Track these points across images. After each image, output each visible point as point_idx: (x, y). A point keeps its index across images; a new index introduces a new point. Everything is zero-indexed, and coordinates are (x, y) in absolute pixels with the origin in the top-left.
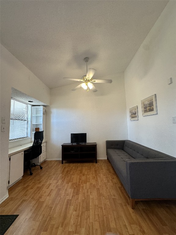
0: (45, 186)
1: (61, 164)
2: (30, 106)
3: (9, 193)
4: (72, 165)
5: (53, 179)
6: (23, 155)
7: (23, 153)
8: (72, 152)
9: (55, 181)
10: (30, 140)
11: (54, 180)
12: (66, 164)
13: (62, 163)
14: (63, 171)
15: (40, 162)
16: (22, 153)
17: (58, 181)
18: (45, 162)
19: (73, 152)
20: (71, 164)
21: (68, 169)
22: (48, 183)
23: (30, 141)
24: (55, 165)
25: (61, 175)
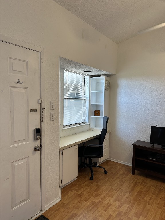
0: (103, 205)
1: (131, 174)
2: (88, 77)
3: (61, 194)
4: (149, 182)
5: (115, 197)
6: (77, 150)
7: (77, 147)
8: (151, 160)
9: (117, 203)
10: (88, 127)
11: (116, 200)
12: (139, 177)
13: (133, 173)
14: (133, 190)
15: (99, 161)
16: (75, 147)
17: (122, 204)
18: (107, 162)
19: (154, 161)
20: (149, 180)
21: (142, 188)
22: (106, 202)
23: (88, 129)
24: (121, 173)
25: (127, 195)
